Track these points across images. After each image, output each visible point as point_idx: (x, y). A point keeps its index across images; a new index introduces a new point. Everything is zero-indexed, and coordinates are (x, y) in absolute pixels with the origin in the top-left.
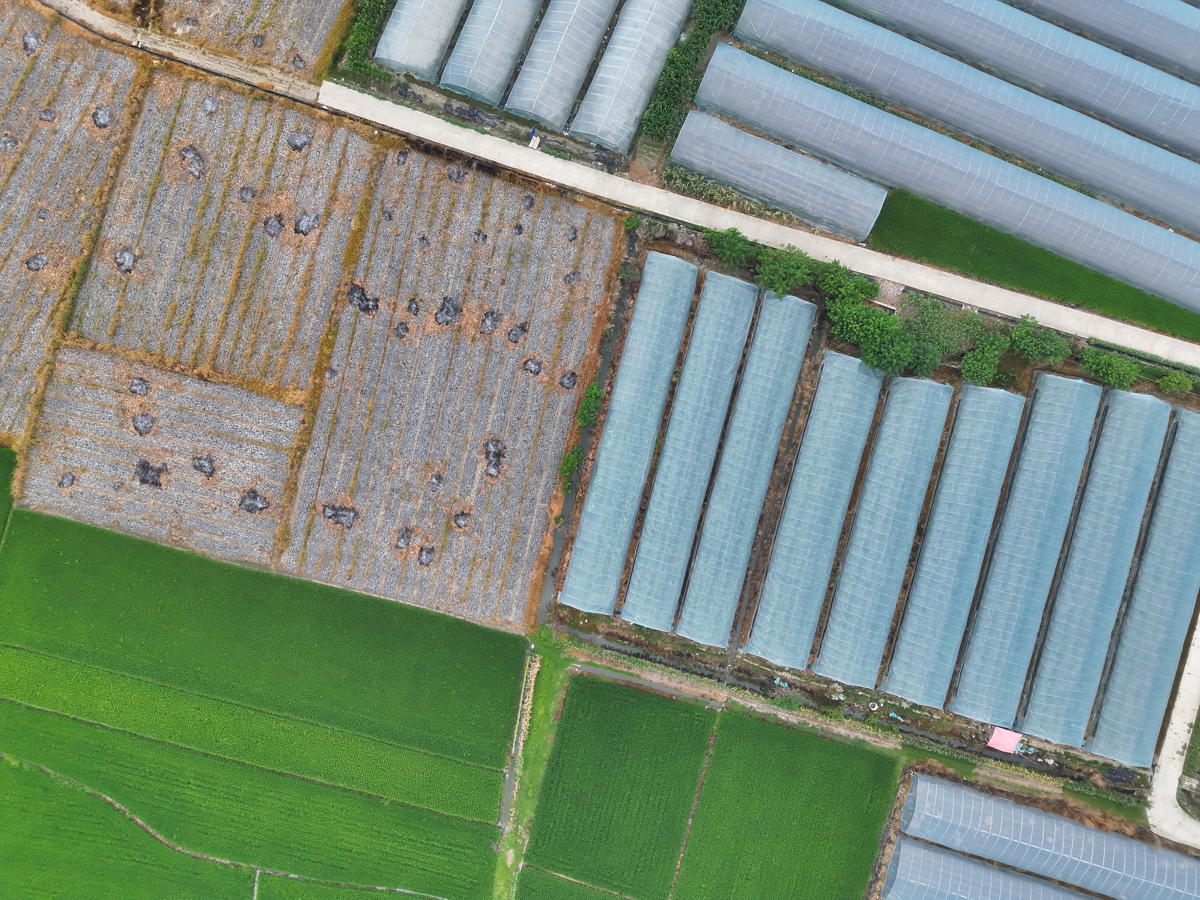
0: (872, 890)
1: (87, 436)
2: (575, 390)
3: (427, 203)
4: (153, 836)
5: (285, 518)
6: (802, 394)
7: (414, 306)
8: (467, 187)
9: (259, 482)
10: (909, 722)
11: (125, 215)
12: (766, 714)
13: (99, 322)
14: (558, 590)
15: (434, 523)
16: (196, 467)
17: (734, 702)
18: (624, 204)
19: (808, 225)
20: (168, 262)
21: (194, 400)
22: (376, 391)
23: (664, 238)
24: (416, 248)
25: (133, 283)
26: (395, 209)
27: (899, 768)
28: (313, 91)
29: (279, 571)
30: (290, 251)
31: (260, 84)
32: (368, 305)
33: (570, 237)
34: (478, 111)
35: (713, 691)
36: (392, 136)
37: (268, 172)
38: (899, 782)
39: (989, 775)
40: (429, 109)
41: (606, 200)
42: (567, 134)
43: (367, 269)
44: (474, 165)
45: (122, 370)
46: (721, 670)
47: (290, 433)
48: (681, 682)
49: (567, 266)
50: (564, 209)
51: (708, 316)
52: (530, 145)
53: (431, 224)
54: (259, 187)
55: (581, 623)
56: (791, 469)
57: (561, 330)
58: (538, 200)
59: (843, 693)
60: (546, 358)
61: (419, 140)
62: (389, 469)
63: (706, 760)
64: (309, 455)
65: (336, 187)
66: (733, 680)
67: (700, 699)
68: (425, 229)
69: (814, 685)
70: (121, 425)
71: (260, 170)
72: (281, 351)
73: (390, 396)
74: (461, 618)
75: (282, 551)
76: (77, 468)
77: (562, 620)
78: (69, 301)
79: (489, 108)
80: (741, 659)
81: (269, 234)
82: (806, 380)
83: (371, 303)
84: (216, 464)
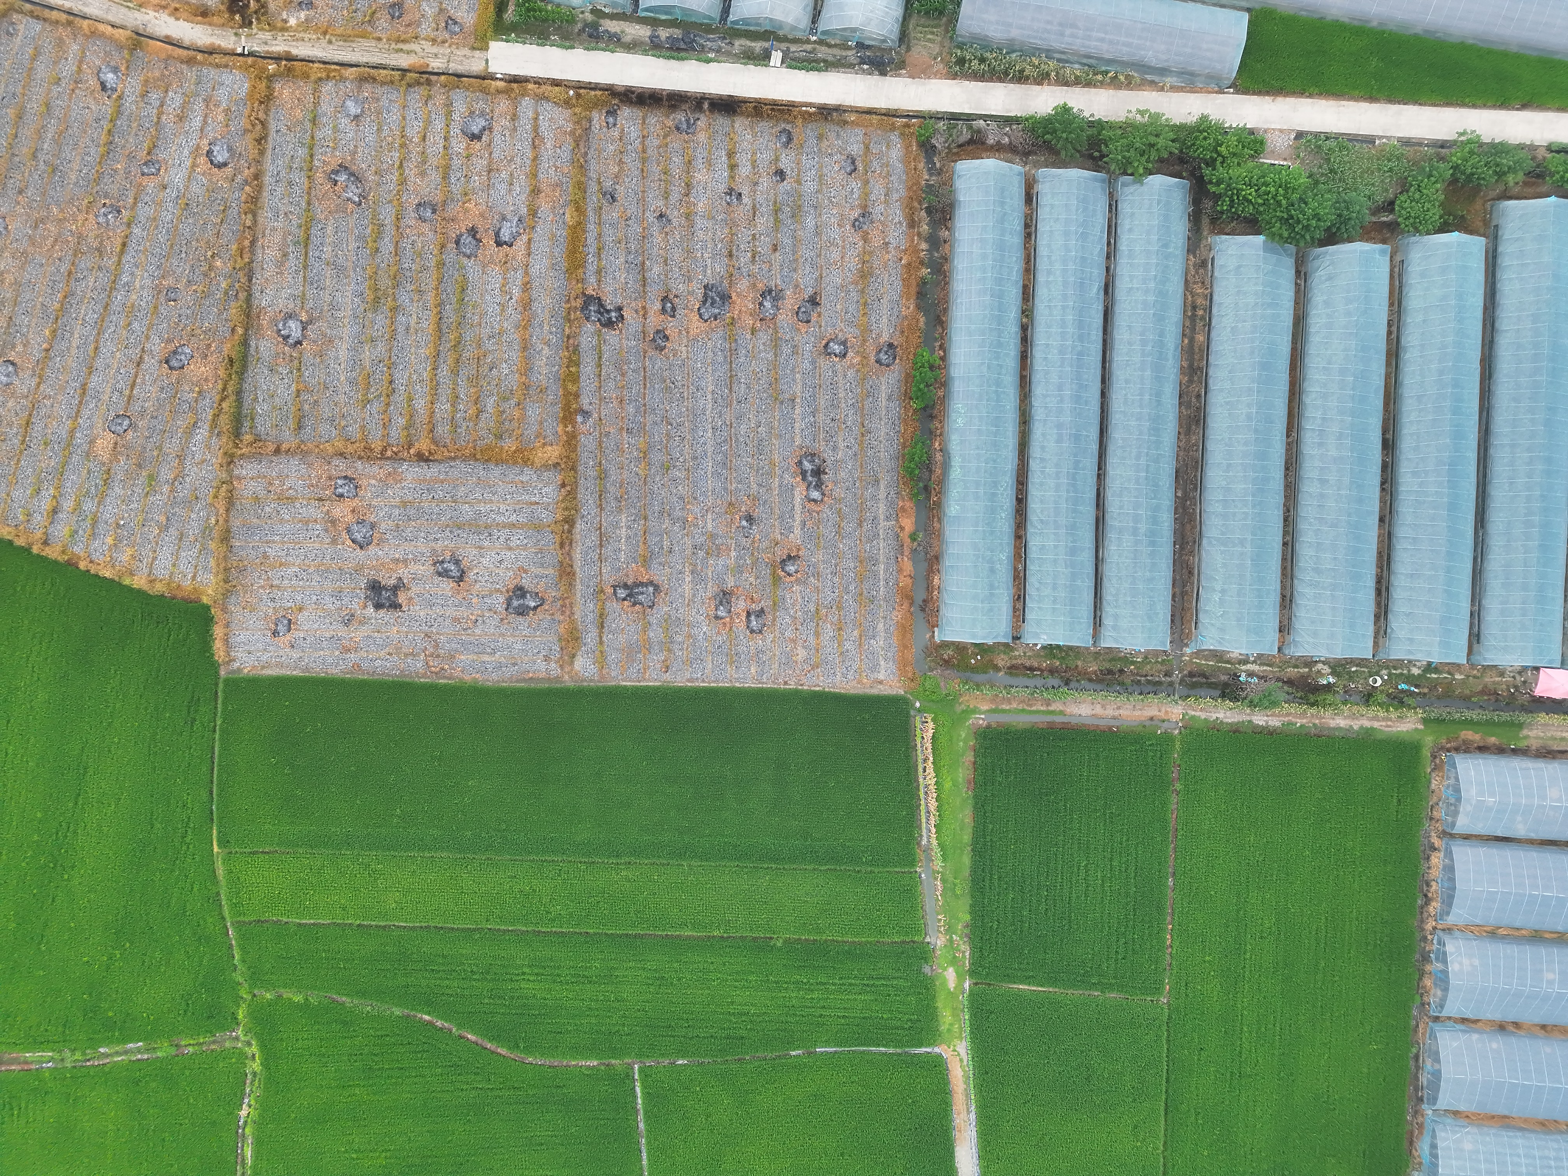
0: (1425, 915)
1: (294, 565)
2: (896, 367)
3: (655, 169)
4: (493, 1052)
5: (568, 613)
6: (1193, 302)
7: (669, 305)
8: (702, 137)
9: (524, 575)
10: (1426, 690)
11: (277, 273)
12: (1239, 722)
13: (277, 417)
14: (933, 627)
15: (757, 578)
16: (440, 574)
17: (1193, 717)
18: (908, 111)
19: (1152, 82)
20: (346, 321)
21: (417, 489)
22: (645, 426)
23: (970, 142)
24: (655, 230)
25: (308, 357)
26: (617, 187)
27: (1426, 753)
28: (479, 58)
29: (576, 682)
30: (495, 271)
31: (410, 65)
32: (611, 318)
33: (848, 169)
34: (695, 36)
35: (1163, 710)
36: (593, 93)
37: (446, 177)
38: (1429, 770)
39: (1542, 734)
40: (632, 47)
41: (884, 111)
42: (815, 38)
43: (599, 272)
44: (706, 106)
45: (319, 470)
46: (1169, 679)
47: (549, 504)
48: (1119, 708)
49: (852, 208)
50: (832, 135)
51: (1051, 227)
52: (772, 64)
53: (666, 196)
54: (438, 198)
55: (973, 661)
56: (1200, 403)
57: (863, 291)
58: (795, 132)
59: (1332, 674)
60: (850, 333)
61: (628, 91)
62: (685, 521)
63: (1174, 799)
64: (579, 526)
65: (535, 176)
66: (1185, 692)
67: (1148, 723)
68: (661, 203)
69: (1291, 672)
70: (334, 542)
71: (435, 176)
72: (513, 402)
73: (664, 428)
74: (818, 689)
75: (574, 656)
76: (291, 608)
77: (947, 663)
78: (233, 398)
79: (708, 29)
80: (1191, 660)
81: (465, 255)
82: (1195, 283)
83: (613, 314)
84: (465, 563)
